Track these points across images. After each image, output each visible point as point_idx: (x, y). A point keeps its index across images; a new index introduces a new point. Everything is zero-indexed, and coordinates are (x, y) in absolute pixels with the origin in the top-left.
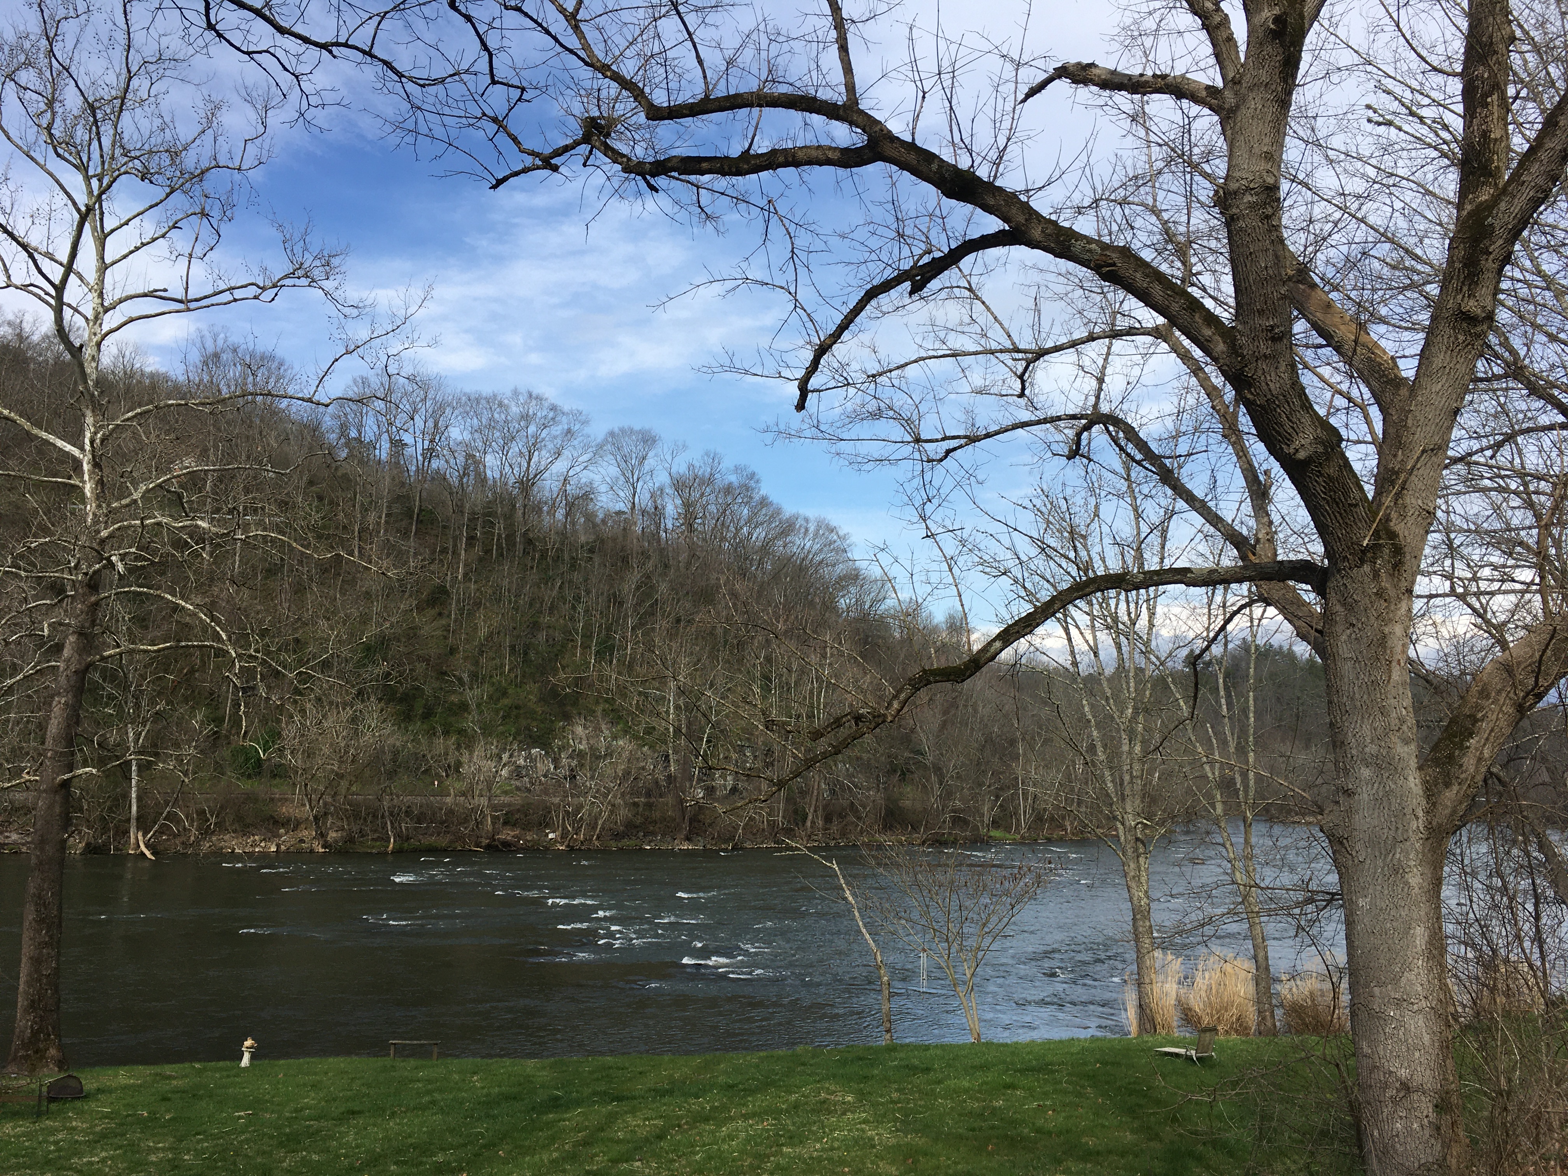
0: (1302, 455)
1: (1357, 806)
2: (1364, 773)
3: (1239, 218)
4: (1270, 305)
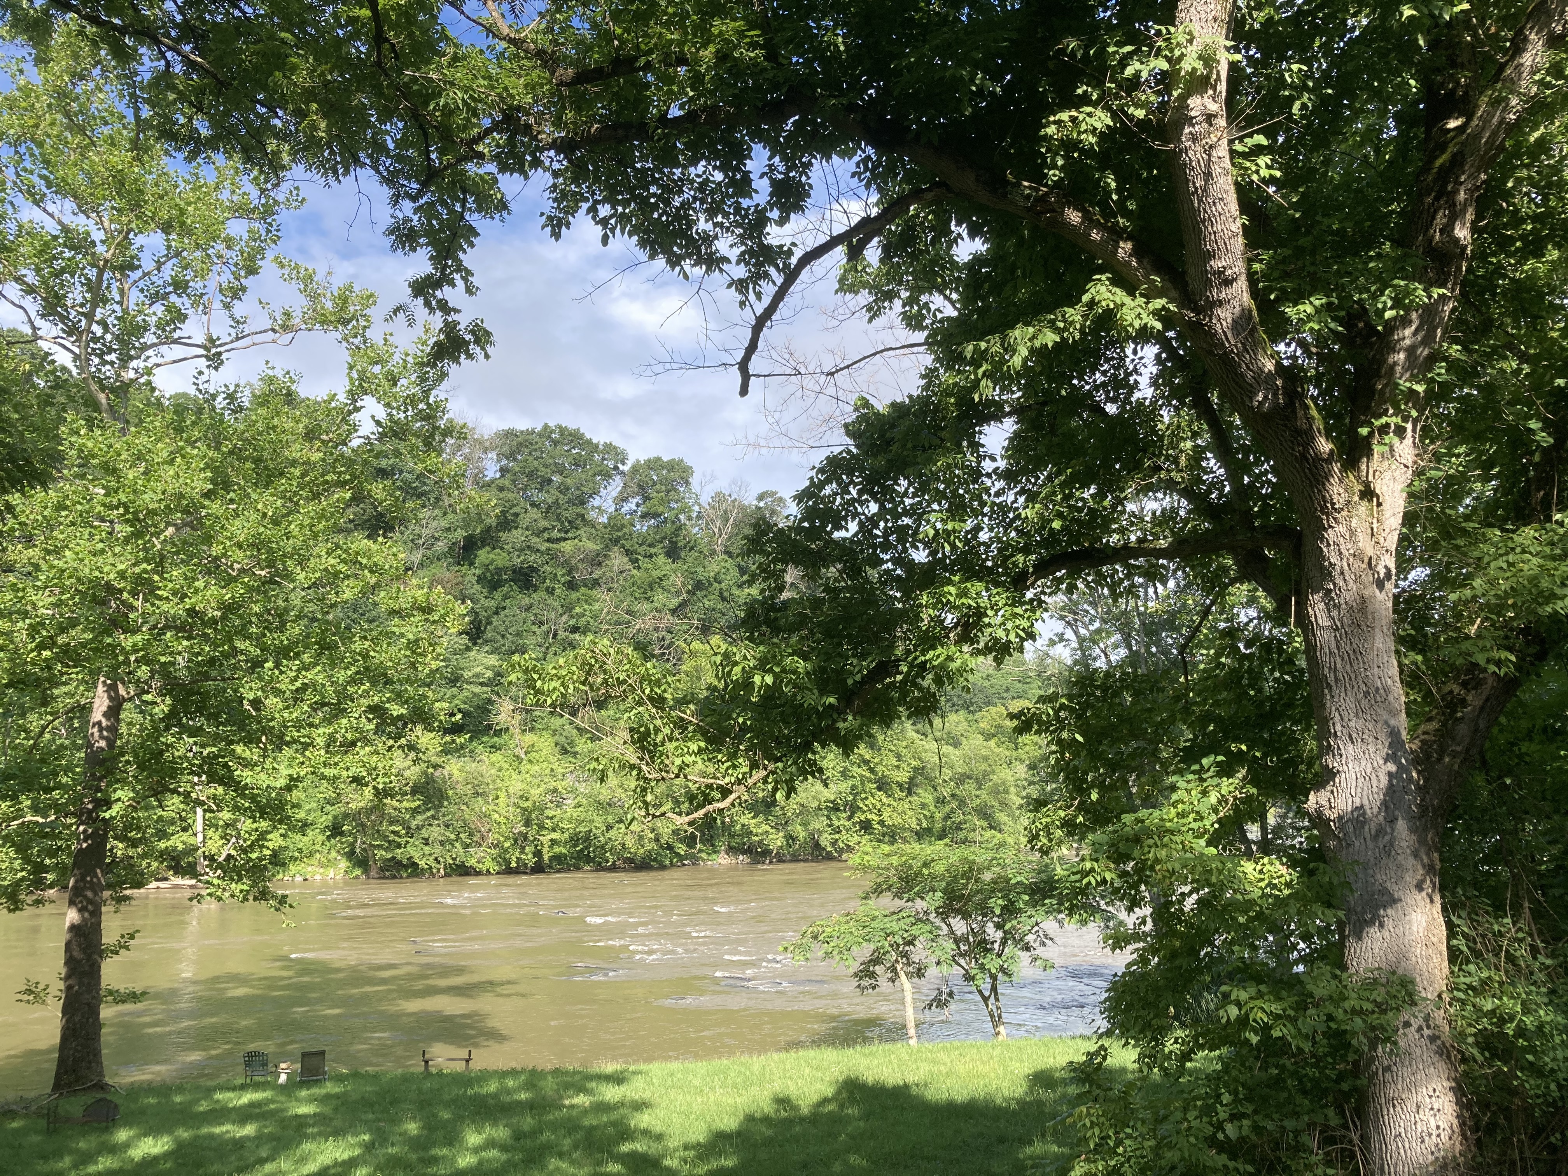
1: (1344, 784)
2: (1348, 750)
3: (1181, 150)
4: (1221, 244)
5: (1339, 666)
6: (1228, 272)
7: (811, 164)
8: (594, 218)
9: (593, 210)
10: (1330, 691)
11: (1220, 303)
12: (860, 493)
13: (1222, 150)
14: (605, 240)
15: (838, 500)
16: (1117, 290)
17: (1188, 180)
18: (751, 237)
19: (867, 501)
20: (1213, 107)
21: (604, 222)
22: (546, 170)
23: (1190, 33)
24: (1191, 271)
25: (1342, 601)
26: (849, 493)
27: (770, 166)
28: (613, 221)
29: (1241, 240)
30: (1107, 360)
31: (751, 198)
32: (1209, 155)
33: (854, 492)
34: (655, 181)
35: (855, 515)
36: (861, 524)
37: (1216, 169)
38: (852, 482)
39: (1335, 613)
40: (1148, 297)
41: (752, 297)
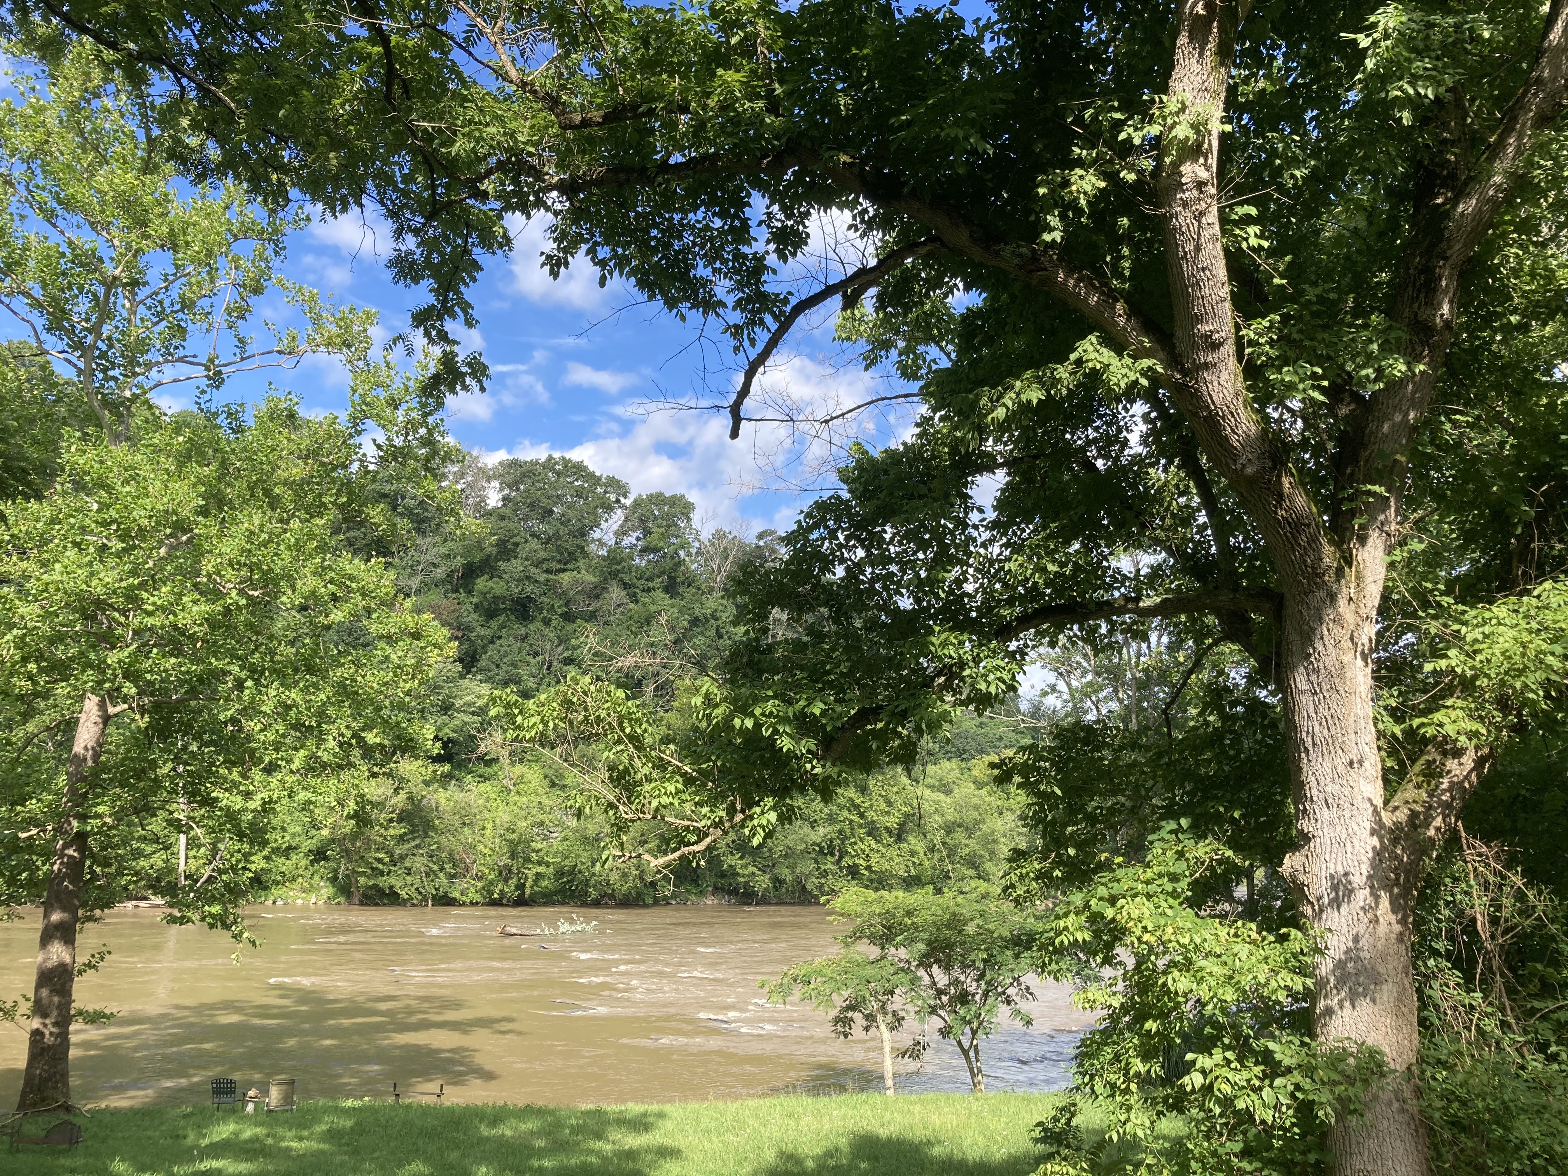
0: (1249, 470)
1: (1318, 850)
2: (1324, 815)
3: (1171, 216)
4: (1209, 308)
5: (1316, 730)
6: (1216, 336)
7: (808, 214)
8: (593, 260)
9: (592, 251)
10: (1308, 755)
11: (1206, 366)
12: (848, 538)
13: (1212, 217)
14: (602, 282)
15: (826, 544)
16: (1104, 350)
17: (1177, 245)
18: (748, 284)
19: (854, 546)
20: (1204, 175)
21: (602, 264)
22: (548, 209)
23: (1183, 103)
24: (1179, 333)
25: (1321, 666)
26: (837, 538)
27: (769, 214)
28: (612, 264)
29: (1228, 305)
30: (1100, 417)
31: (750, 245)
32: (1199, 222)
33: (841, 537)
34: (656, 225)
35: (842, 561)
36: (848, 569)
37: (1206, 234)
38: (840, 527)
39: (1314, 678)
40: (1135, 357)
41: (746, 343)
